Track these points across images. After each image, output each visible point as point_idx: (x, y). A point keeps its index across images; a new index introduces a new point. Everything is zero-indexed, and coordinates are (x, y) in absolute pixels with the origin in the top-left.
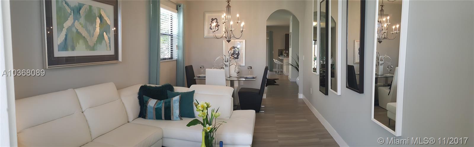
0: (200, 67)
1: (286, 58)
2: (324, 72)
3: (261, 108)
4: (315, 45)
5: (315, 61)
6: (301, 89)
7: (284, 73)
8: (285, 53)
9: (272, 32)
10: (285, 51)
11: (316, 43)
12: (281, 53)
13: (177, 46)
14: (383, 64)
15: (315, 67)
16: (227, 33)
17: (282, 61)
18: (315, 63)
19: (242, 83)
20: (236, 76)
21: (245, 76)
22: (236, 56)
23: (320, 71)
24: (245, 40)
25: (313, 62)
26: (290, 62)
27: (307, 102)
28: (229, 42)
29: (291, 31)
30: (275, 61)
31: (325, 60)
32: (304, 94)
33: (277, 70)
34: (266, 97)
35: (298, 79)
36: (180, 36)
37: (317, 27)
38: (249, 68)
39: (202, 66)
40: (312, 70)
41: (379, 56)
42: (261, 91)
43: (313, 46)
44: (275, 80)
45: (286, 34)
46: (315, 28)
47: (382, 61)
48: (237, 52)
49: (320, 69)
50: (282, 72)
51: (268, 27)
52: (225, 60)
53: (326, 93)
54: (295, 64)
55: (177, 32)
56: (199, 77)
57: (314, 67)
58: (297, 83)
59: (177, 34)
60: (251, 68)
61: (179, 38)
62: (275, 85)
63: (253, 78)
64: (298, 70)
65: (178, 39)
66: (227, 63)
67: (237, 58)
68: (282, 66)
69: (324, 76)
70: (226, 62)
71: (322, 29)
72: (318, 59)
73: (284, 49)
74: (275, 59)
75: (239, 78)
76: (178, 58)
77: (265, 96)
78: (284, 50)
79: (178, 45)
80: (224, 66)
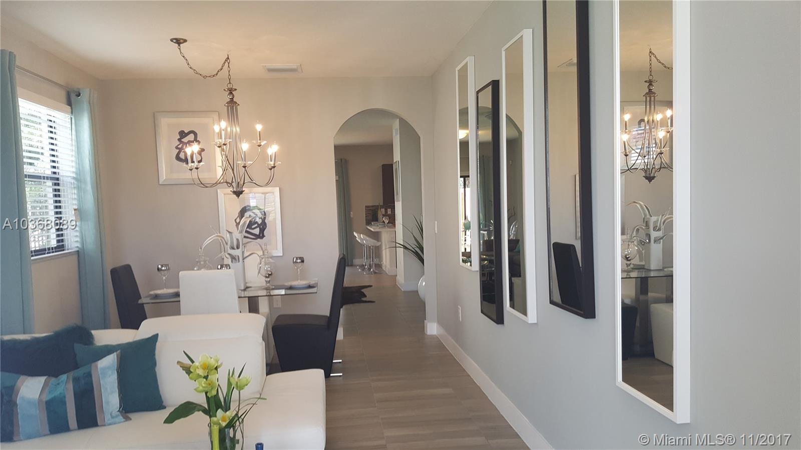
0: (158, 269)
1: (389, 229)
2: (491, 261)
3: (334, 366)
4: (465, 187)
5: (468, 232)
6: (431, 308)
7: (384, 268)
8: (384, 215)
9: (346, 161)
10: (383, 210)
11: (467, 183)
12: (373, 215)
13: (75, 210)
14: (662, 238)
15: (468, 250)
16: (233, 170)
17: (376, 236)
18: (468, 239)
19: (278, 304)
20: (264, 284)
21: (289, 284)
22: (257, 231)
23: (481, 260)
24: (278, 188)
25: (462, 234)
26: (400, 239)
27: (450, 344)
28: (238, 196)
29: (397, 157)
30: (359, 237)
31: (492, 228)
32: (441, 322)
33: (364, 261)
34: (344, 336)
35: (422, 283)
36: (85, 183)
37: (468, 143)
38: (296, 262)
39: (162, 266)
40: (461, 257)
41: (648, 216)
42: (332, 321)
43: (461, 190)
44: (362, 290)
45: (383, 166)
46: (464, 145)
47: (659, 230)
48: (260, 221)
49: (481, 254)
50: (379, 266)
51: (338, 149)
52: (229, 243)
53: (499, 319)
54: (412, 244)
55: (74, 170)
56: (156, 296)
57: (465, 249)
58: (421, 293)
59: (74, 175)
60: (303, 261)
61: (83, 186)
62: (362, 304)
63: (310, 287)
64: (422, 260)
65: (79, 188)
66: (237, 253)
67: (261, 236)
68: (376, 252)
69: (491, 274)
70: (233, 248)
71: (481, 145)
72: (475, 226)
73: (382, 204)
74: (359, 233)
75: (273, 289)
76: (83, 244)
77: (340, 335)
78: (382, 207)
79: (79, 205)
80: (228, 261)
